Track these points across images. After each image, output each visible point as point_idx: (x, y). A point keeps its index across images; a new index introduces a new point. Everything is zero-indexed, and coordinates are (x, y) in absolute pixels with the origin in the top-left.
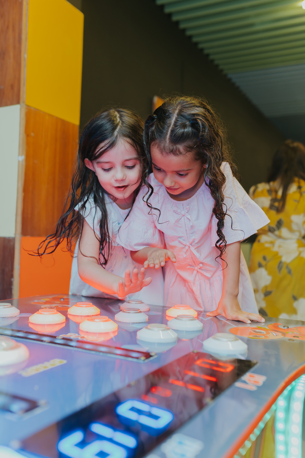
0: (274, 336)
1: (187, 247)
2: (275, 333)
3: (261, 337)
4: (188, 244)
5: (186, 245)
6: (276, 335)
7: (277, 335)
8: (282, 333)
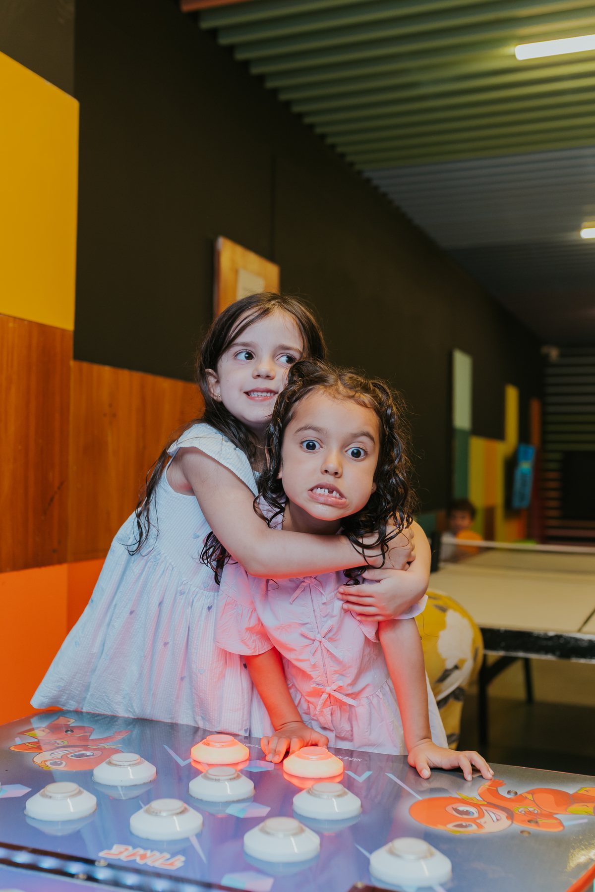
0: (493, 821)
1: (317, 643)
2: (494, 813)
3: (469, 829)
4: (319, 637)
5: (314, 640)
6: (498, 820)
7: (498, 818)
8: (507, 813)
